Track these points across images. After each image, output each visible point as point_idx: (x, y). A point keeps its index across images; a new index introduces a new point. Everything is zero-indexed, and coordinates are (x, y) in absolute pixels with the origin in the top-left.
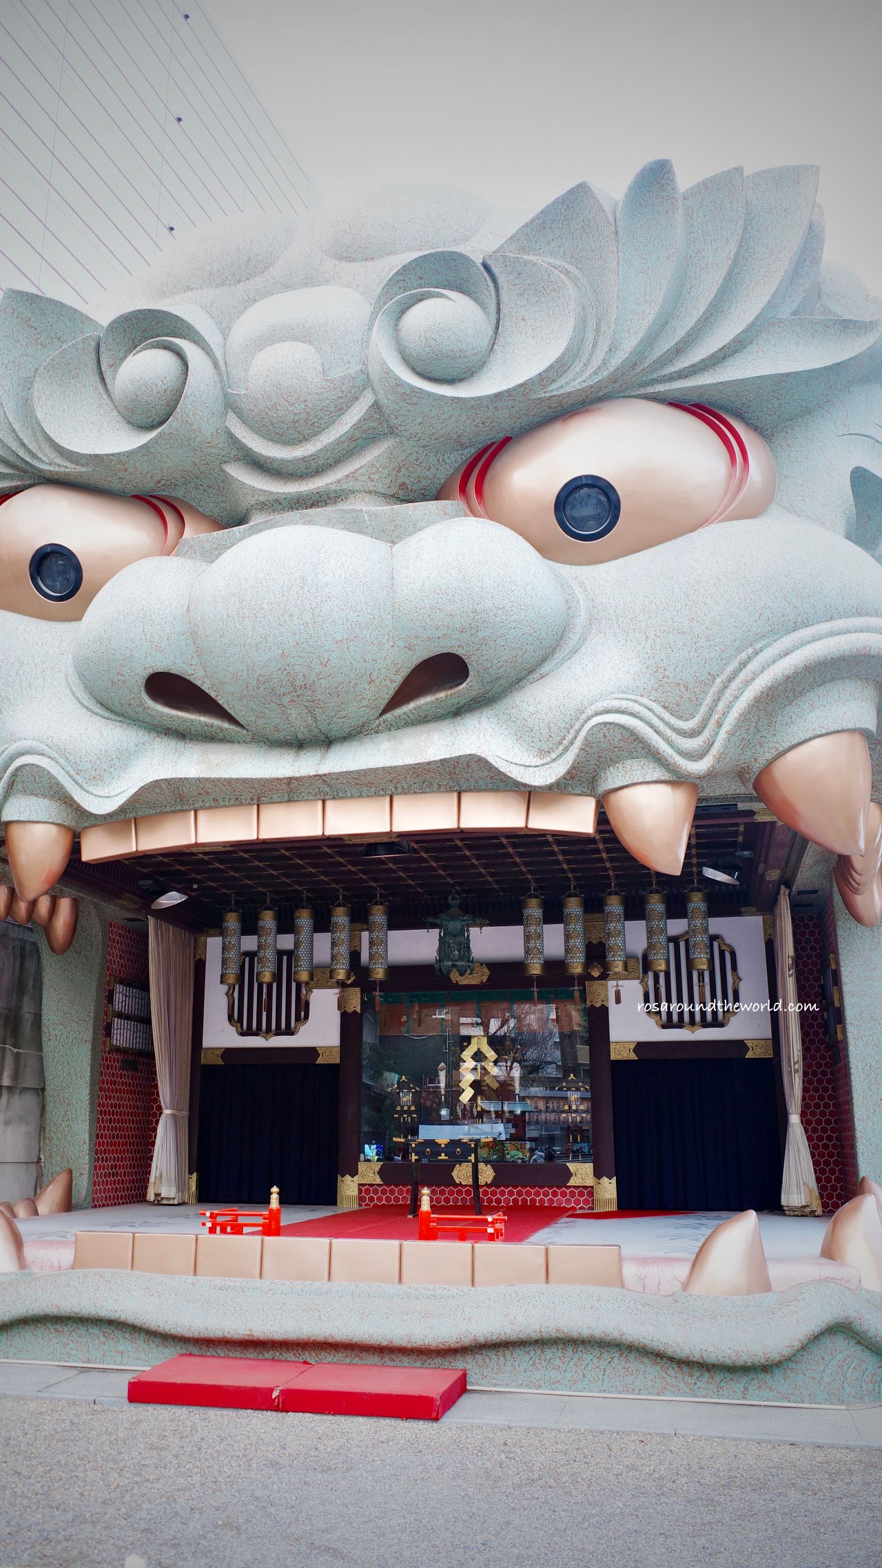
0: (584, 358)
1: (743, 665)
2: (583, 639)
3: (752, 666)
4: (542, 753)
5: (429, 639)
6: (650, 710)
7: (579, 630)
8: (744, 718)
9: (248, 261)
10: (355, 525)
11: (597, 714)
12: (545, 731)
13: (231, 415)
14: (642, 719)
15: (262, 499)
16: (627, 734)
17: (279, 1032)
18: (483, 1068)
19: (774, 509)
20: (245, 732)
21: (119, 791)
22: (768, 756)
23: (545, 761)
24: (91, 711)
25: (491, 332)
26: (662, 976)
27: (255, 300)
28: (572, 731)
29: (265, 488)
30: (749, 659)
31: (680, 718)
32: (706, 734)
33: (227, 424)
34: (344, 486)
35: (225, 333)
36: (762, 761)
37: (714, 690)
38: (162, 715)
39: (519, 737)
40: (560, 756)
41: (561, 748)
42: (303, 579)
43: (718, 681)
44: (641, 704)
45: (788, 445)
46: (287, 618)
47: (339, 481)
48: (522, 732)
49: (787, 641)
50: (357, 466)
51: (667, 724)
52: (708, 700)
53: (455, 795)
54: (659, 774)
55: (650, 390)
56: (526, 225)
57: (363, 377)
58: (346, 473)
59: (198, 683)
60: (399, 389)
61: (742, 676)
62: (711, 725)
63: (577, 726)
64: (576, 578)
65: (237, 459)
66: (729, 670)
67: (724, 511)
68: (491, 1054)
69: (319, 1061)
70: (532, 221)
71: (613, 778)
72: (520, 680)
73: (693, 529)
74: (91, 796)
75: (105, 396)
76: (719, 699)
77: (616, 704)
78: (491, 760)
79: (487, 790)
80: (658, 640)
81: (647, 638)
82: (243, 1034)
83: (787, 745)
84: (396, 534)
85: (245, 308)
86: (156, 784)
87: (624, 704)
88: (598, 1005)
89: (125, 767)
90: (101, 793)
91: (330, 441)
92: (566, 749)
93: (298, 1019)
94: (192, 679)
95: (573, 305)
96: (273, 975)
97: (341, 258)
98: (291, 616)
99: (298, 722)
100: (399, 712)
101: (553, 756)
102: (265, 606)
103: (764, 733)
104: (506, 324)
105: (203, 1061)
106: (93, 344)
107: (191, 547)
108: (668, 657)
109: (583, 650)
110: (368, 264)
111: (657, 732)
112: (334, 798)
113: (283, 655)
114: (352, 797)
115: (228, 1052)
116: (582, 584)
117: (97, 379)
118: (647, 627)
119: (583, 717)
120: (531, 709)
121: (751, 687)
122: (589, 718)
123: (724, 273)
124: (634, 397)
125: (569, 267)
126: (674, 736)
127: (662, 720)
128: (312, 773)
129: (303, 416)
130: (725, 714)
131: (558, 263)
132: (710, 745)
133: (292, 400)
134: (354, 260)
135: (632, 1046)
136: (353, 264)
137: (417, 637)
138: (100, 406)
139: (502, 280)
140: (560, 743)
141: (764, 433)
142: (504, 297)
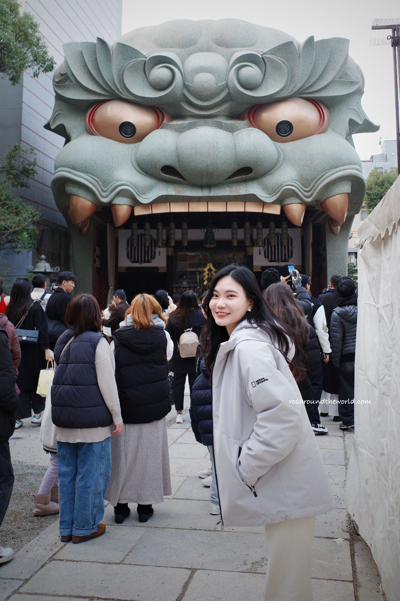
0: (287, 88)
1: (322, 176)
2: (282, 164)
3: (324, 177)
4: (270, 194)
5: (244, 163)
6: (298, 185)
7: (281, 162)
8: (321, 189)
9: (190, 41)
10: (220, 126)
11: (286, 186)
12: (271, 189)
13: (185, 89)
14: (296, 187)
15: (192, 114)
16: (292, 191)
17: (145, 262)
18: (211, 274)
19: (329, 130)
20: (186, 182)
21: (150, 197)
22: (325, 198)
23: (270, 196)
24: (141, 173)
25: (263, 77)
26: (273, 247)
27: (192, 54)
28: (279, 189)
29: (194, 112)
30: (324, 175)
31: (305, 187)
32: (311, 192)
33: (184, 92)
34: (217, 114)
35: (183, 63)
36: (324, 199)
37: (314, 181)
38: (164, 176)
39: (264, 189)
40: (274, 195)
41: (275, 193)
42: (214, 146)
43: (316, 179)
44: (296, 184)
45: (334, 111)
46: (209, 156)
47: (216, 113)
48: (265, 188)
49: (333, 171)
50: (221, 109)
51: (302, 189)
52: (313, 184)
53: (244, 202)
54: (299, 201)
55: (302, 96)
56: (274, 48)
57: (226, 85)
58: (218, 111)
59: (177, 169)
60: (238, 92)
61: (322, 179)
62: (313, 190)
63: (280, 188)
64: (280, 147)
65: (184, 101)
66: (319, 177)
67: (318, 132)
68: (214, 269)
69: (160, 271)
70: (276, 47)
71: (288, 201)
72: (264, 174)
73: (310, 135)
74: (141, 198)
75: (145, 78)
76: (316, 184)
77: (290, 183)
78: (257, 195)
79: (253, 202)
80: (302, 168)
81: (299, 167)
82: (133, 262)
83: (330, 196)
84: (232, 130)
85: (189, 56)
86: (162, 196)
87: (293, 184)
88: (250, 255)
89: (151, 190)
90: (144, 197)
91: (215, 102)
92: (276, 194)
93: (152, 257)
94: (175, 168)
95: (286, 74)
96: (149, 244)
97: (218, 45)
98: (211, 156)
99: (205, 181)
100: (231, 180)
101: (273, 195)
102: (204, 153)
103: (325, 192)
104: (267, 75)
105: (119, 271)
106: (144, 63)
107: (171, 127)
108: (304, 172)
109: (281, 167)
110: (227, 49)
111: (300, 191)
112: (211, 202)
113: (207, 166)
114: (216, 201)
115: (128, 268)
116: (281, 149)
117: (143, 72)
118: (299, 163)
119: (282, 186)
120: (268, 182)
121: (324, 182)
122: (283, 187)
123: (324, 67)
124: (298, 97)
125: (285, 61)
126: (303, 192)
127: (301, 188)
128: (208, 195)
129: (209, 95)
130: (317, 188)
131: (282, 60)
132: (312, 194)
133: (207, 90)
134: (222, 46)
135: (260, 267)
136: (222, 47)
137: (241, 162)
138: (143, 80)
139: (267, 63)
140: (275, 192)
141: (328, 107)
142: (267, 68)
